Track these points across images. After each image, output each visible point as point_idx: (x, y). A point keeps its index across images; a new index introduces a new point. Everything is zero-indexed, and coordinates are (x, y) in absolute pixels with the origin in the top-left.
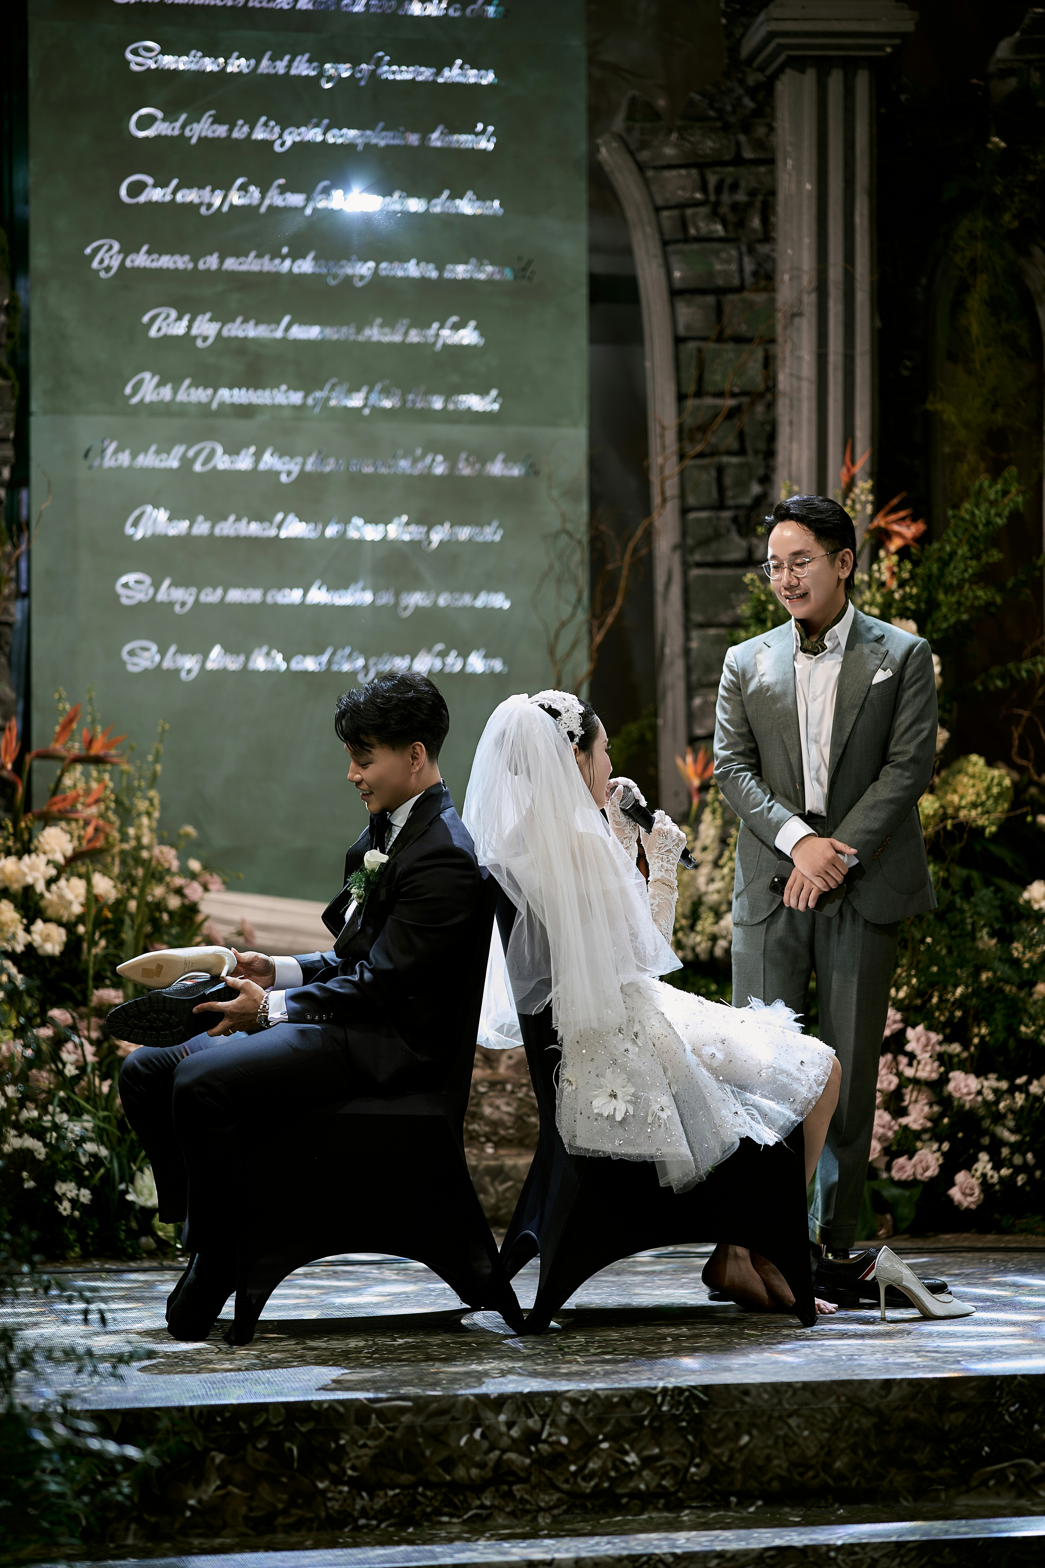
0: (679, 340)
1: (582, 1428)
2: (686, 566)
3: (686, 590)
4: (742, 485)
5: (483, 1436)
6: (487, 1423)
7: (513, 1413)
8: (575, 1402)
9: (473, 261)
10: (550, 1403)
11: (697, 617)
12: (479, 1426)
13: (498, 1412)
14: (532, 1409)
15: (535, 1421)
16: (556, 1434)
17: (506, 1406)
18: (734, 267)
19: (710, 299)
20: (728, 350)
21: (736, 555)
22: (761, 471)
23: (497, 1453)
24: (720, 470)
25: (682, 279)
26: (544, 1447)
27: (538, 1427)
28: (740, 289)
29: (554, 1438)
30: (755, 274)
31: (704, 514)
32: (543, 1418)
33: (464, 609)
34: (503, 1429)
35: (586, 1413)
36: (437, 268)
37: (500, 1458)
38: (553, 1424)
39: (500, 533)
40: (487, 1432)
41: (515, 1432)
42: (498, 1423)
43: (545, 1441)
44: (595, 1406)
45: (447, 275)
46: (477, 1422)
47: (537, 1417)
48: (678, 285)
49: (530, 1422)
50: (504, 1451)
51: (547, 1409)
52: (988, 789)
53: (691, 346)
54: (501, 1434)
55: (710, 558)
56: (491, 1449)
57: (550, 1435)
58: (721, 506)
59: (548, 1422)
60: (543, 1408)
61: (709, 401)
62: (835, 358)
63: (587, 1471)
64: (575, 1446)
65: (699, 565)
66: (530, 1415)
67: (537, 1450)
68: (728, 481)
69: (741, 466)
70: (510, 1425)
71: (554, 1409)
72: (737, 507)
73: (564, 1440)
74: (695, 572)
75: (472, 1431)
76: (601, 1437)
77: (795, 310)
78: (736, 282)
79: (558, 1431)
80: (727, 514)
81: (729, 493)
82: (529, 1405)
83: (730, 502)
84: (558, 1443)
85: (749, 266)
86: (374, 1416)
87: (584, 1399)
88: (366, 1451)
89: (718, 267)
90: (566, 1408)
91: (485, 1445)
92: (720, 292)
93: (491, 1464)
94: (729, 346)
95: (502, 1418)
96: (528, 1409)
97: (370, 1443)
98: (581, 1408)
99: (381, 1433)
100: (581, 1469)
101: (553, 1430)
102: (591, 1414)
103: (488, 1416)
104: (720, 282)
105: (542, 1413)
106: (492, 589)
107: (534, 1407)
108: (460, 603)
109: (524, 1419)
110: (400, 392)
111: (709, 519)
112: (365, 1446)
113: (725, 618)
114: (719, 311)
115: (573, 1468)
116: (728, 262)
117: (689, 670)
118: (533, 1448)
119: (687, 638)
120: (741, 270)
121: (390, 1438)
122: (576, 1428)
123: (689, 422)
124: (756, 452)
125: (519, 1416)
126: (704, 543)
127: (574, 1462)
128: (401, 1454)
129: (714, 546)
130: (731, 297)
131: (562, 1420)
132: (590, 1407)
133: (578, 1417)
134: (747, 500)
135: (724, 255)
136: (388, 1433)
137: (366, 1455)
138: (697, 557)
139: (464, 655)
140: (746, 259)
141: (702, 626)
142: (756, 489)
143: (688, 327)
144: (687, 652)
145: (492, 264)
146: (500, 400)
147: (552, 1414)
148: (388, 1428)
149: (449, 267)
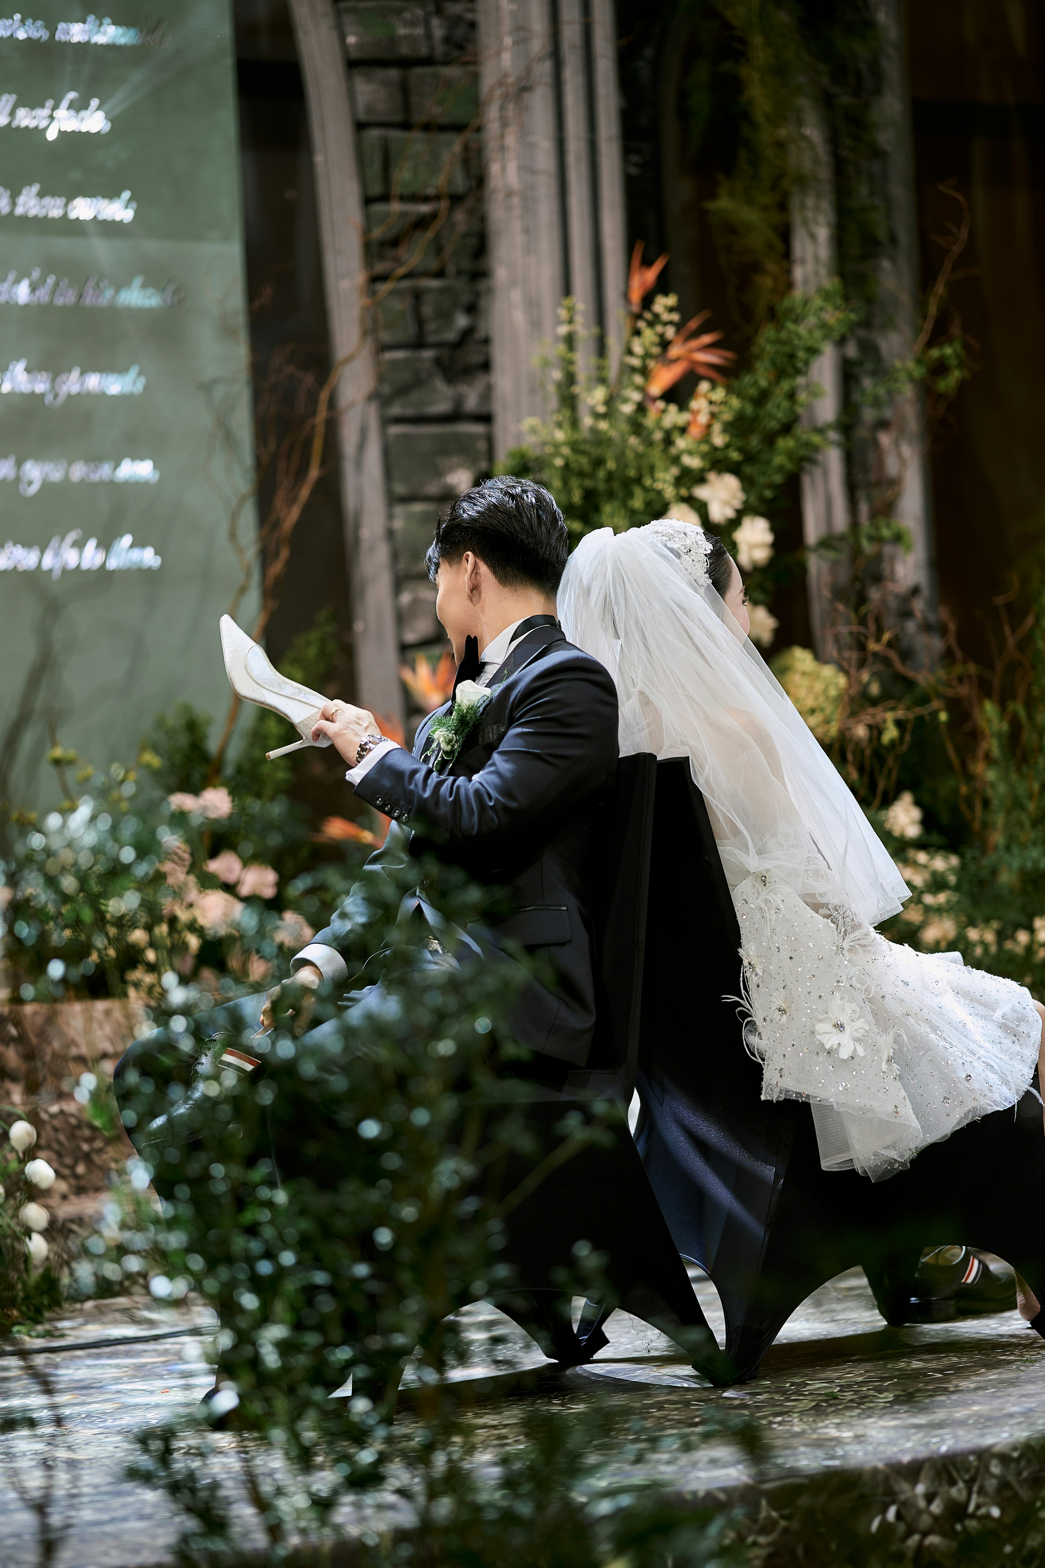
0: (360, 126)
1: (1016, 1494)
2: (386, 421)
3: (387, 453)
4: (445, 316)
5: (899, 1516)
6: (903, 1497)
7: (933, 1481)
8: (1004, 1458)
9: (91, 18)
10: (975, 1463)
11: (400, 489)
12: (893, 1502)
13: (914, 1482)
14: (955, 1474)
15: (959, 1490)
16: (985, 1505)
17: (924, 1473)
18: (419, 31)
19: (393, 73)
20: (417, 142)
21: (442, 407)
22: (466, 298)
23: (916, 1538)
24: (418, 295)
25: (359, 45)
26: (972, 1524)
27: (963, 1497)
28: (428, 61)
29: (983, 1511)
30: (447, 40)
31: (400, 355)
32: (969, 1484)
33: (102, 483)
34: (922, 1503)
35: (1019, 1473)
36: (46, 27)
37: (920, 1545)
38: (982, 1492)
39: (142, 381)
40: (904, 1511)
41: (936, 1507)
42: (915, 1497)
43: (973, 1516)
44: (1029, 1462)
45: (59, 36)
46: (891, 1496)
47: (961, 1485)
48: (355, 54)
49: (954, 1492)
50: (925, 1534)
51: (972, 1471)
52: (825, 691)
53: (374, 134)
54: (920, 1512)
55: (410, 412)
56: (909, 1533)
57: (978, 1507)
58: (418, 344)
59: (975, 1488)
60: (968, 1470)
61: (396, 207)
62: (575, 146)
63: (1025, 1552)
64: (1008, 1520)
65: (399, 420)
66: (953, 1483)
67: (965, 1529)
68: (427, 310)
69: (442, 291)
70: (930, 1498)
71: (982, 1470)
72: (439, 345)
73: (995, 1512)
74: (395, 430)
75: (884, 1510)
76: (1038, 1504)
77: (523, 83)
78: (424, 51)
79: (988, 1500)
80: (428, 354)
81: (431, 326)
82: (951, 1468)
83: (432, 338)
84: (988, 1516)
85: (438, 30)
86: (764, 1503)
87: (1015, 1454)
88: (757, 1552)
89: (402, 31)
90: (995, 1468)
91: (902, 1528)
92: (405, 63)
93: (910, 1554)
94: (417, 135)
95: (920, 1489)
96: (949, 1473)
97: (762, 1540)
98: (1013, 1466)
99: (773, 1524)
100: (1018, 1549)
101: (982, 1500)
102: (1025, 1474)
103: (903, 1486)
104: (405, 50)
105: (967, 1477)
106: (137, 456)
107: (958, 1471)
108: (95, 477)
109: (946, 1488)
110: (8, 193)
111: (406, 361)
112: (755, 1544)
113: (433, 488)
114: (405, 89)
115: (1008, 1549)
116: (412, 24)
117: (395, 556)
118: (959, 1527)
119: (390, 517)
120: (429, 36)
121: (786, 1530)
122: (1008, 1493)
123: (377, 233)
124: (459, 273)
125: (940, 1485)
126: (402, 391)
127: (1009, 1541)
128: (800, 1551)
129: (415, 396)
130: (418, 71)
131: (991, 1484)
132: (1023, 1463)
133: (1012, 1479)
134: (451, 336)
135: (407, 15)
136: (783, 1523)
137: (757, 1557)
138: (396, 410)
139: (106, 545)
140: (435, 22)
141: (406, 500)
142: (462, 321)
143: (369, 109)
144: (390, 534)
145: (115, 23)
146: (134, 205)
147: (979, 1478)
148: (783, 1517)
149: (62, 26)
